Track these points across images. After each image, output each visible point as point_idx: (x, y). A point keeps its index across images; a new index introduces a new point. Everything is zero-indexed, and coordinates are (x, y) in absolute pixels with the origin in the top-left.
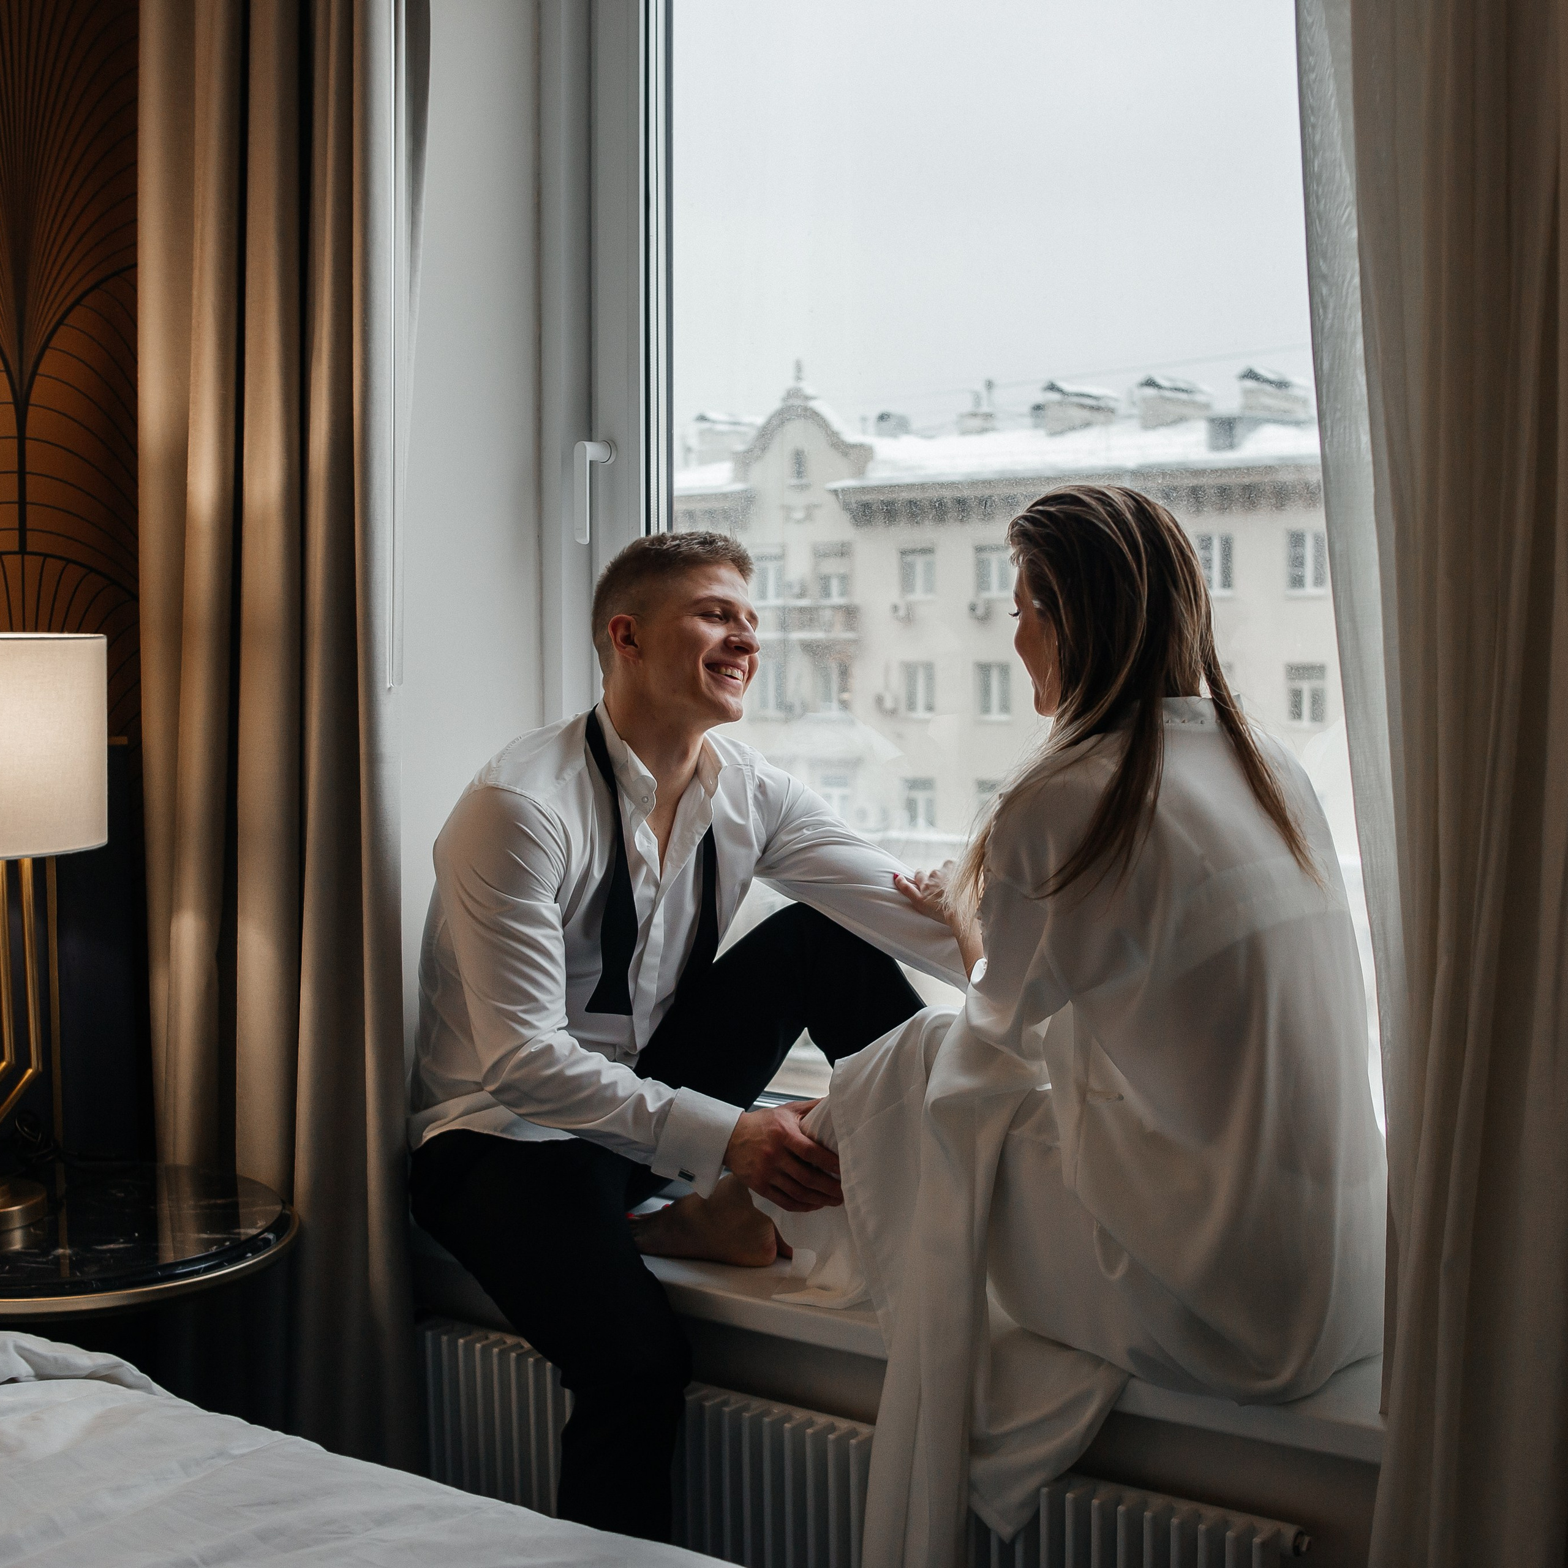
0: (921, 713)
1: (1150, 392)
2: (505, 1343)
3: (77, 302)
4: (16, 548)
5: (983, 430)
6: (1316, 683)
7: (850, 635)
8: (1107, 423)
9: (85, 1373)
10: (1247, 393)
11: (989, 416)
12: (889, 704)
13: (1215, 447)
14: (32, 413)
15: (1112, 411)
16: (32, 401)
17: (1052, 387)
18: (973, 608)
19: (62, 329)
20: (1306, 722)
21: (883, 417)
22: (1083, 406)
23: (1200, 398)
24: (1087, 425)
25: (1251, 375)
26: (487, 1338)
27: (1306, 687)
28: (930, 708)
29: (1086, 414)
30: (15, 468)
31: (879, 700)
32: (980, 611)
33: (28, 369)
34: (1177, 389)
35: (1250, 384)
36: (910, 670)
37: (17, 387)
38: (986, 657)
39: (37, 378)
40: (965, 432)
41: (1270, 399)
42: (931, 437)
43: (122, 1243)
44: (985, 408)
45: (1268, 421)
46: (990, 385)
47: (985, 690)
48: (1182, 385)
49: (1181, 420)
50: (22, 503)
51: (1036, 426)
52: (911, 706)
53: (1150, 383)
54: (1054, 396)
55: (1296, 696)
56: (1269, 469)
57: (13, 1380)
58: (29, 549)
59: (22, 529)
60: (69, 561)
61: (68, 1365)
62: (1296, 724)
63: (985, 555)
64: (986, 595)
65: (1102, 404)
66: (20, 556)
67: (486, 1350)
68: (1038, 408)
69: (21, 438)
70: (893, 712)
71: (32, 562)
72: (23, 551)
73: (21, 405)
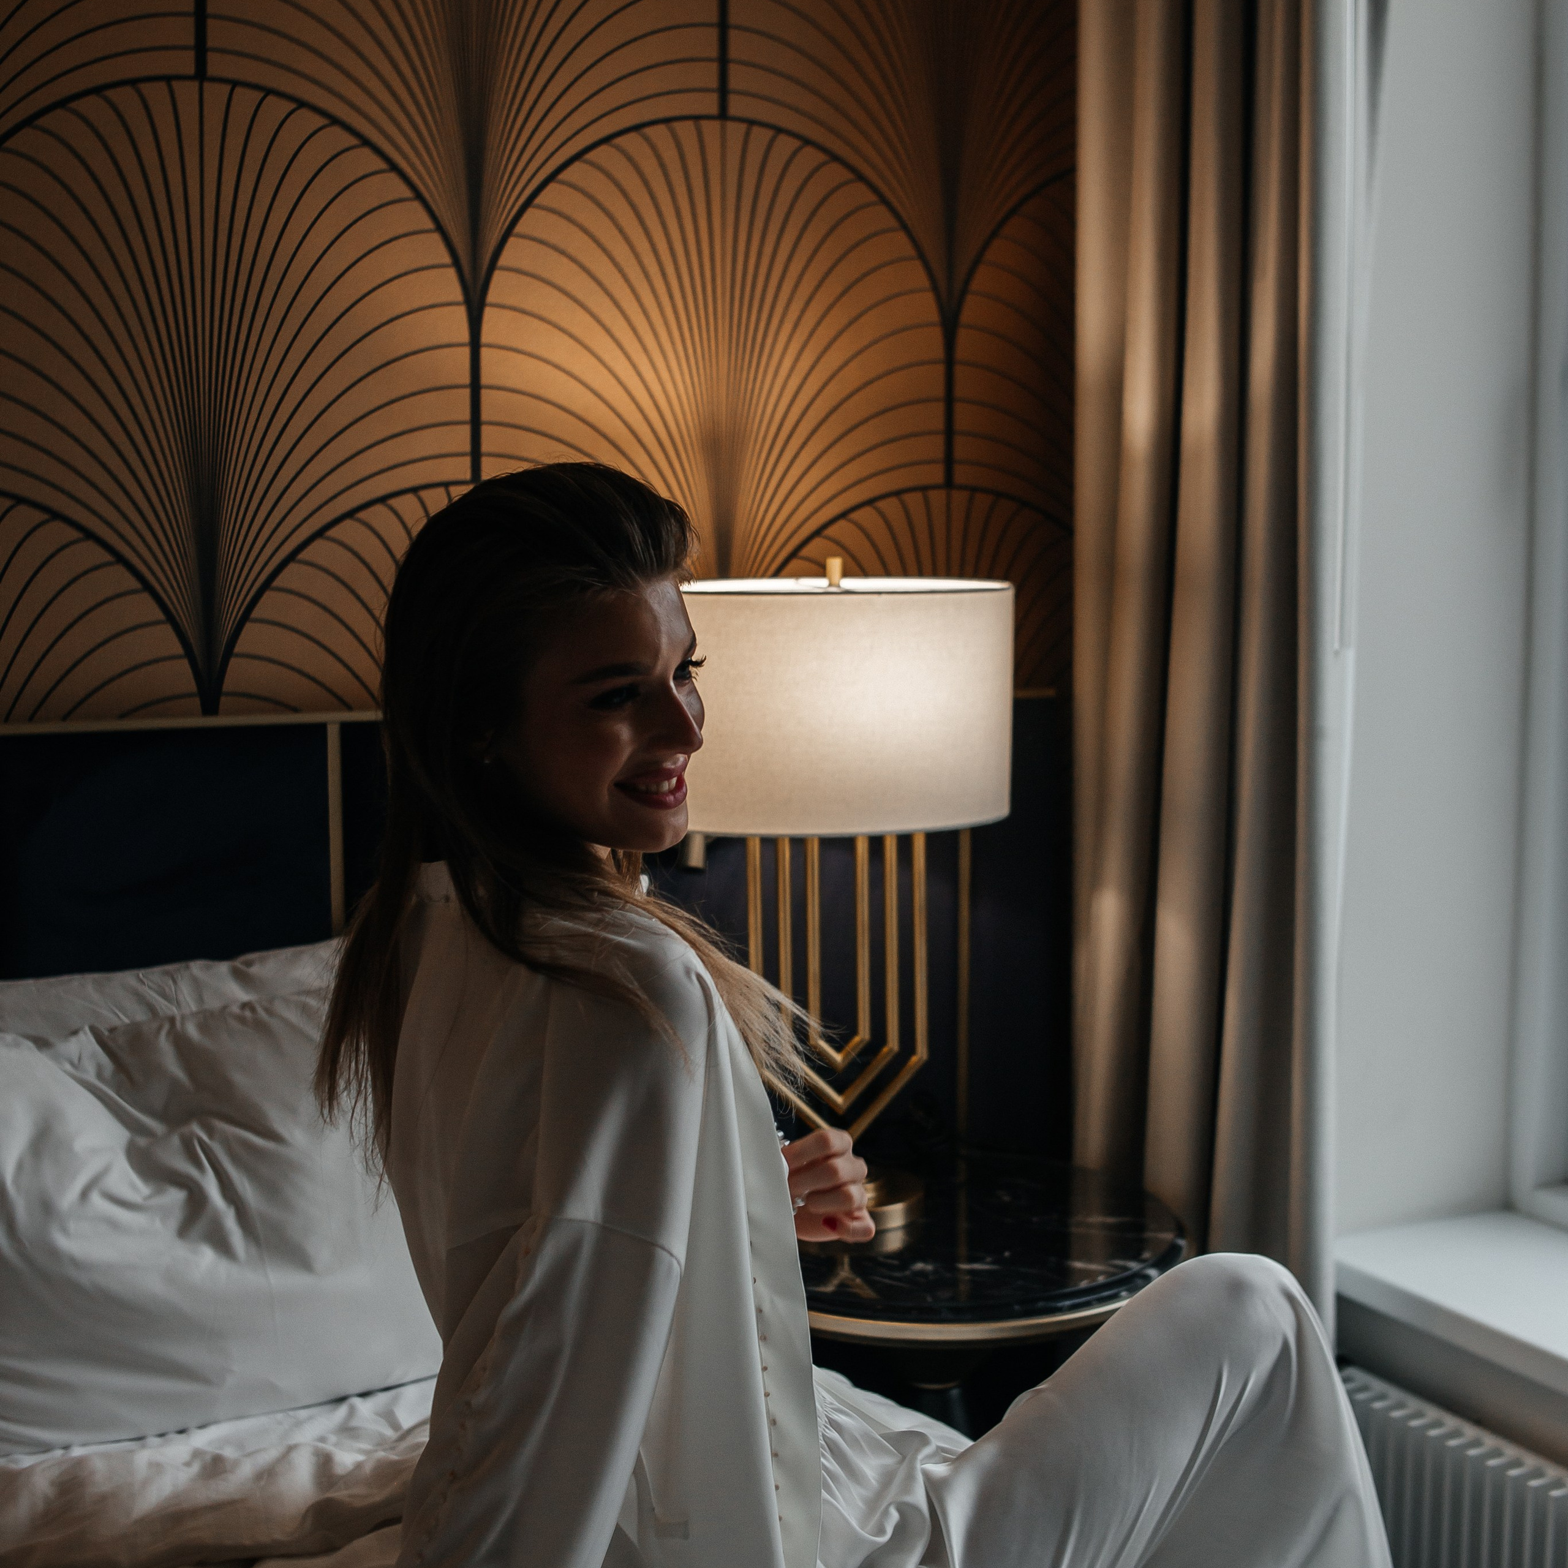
3: (1013, 212)
4: (942, 482)
14: (961, 335)
16: (961, 322)
19: (996, 241)
30: (942, 394)
33: (957, 291)
37: (945, 305)
39: (968, 295)
50: (949, 432)
58: (955, 483)
59: (949, 461)
60: (999, 495)
66: (945, 492)
69: (950, 361)
71: (959, 498)
72: (949, 483)
73: (950, 324)
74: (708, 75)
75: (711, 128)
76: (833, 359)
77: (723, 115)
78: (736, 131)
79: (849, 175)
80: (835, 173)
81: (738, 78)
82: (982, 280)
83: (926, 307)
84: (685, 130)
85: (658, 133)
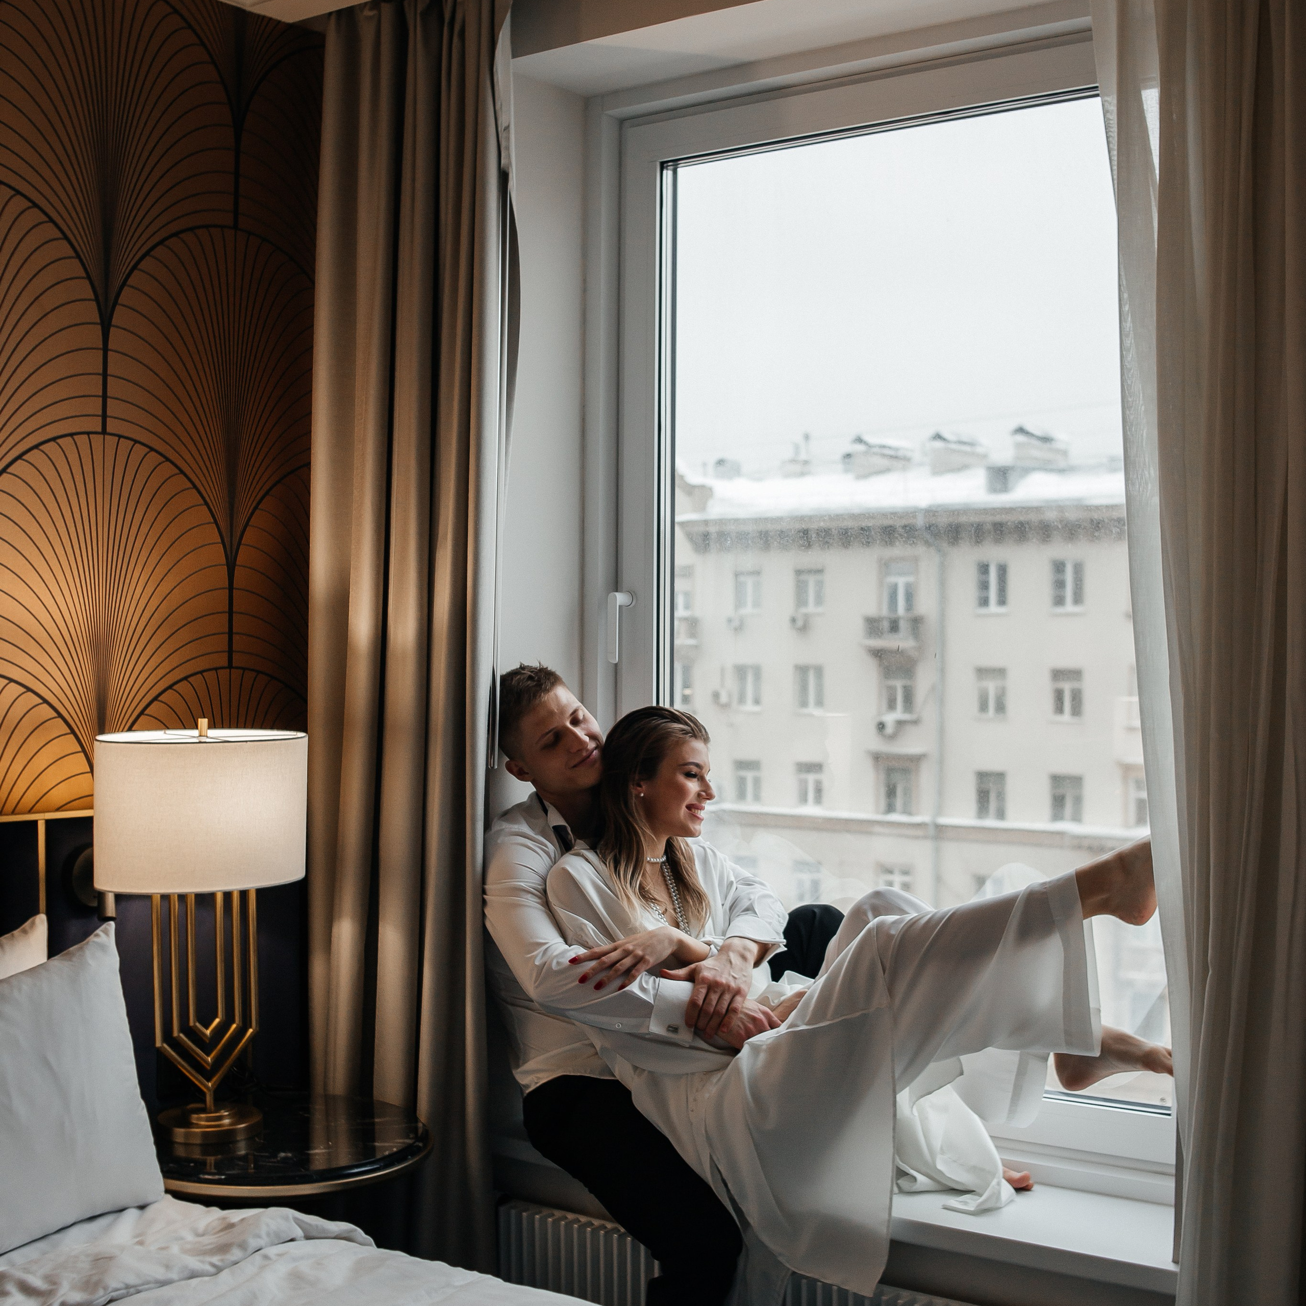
0: (749, 707)
1: (938, 444)
2: (566, 1218)
3: (267, 493)
4: (226, 664)
5: (802, 474)
6: (1076, 685)
7: (691, 642)
8: (904, 469)
9: (333, 1235)
10: (1018, 446)
11: (806, 462)
12: (724, 699)
13: (993, 490)
14: (238, 572)
15: (907, 459)
16: (238, 563)
17: (859, 440)
18: (794, 620)
19: (257, 512)
20: (1067, 716)
21: (720, 462)
22: (884, 455)
23: (979, 450)
24: (887, 470)
25: (1021, 430)
26: (553, 1215)
27: (1067, 687)
28: (757, 701)
29: (885, 462)
30: (227, 609)
31: (716, 696)
32: (800, 623)
33: (235, 543)
34: (961, 442)
35: (1021, 438)
36: (741, 671)
37: (229, 553)
38: (804, 660)
39: (241, 546)
40: (787, 475)
41: (1038, 452)
42: (759, 479)
43: (323, 1149)
44: (803, 456)
45: (1034, 469)
46: (807, 437)
47: (804, 688)
48: (965, 439)
49: (963, 468)
50: (230, 633)
51: (846, 471)
52: (742, 699)
53: (938, 437)
54: (860, 448)
55: (1059, 696)
56: (1038, 509)
57: (292, 1240)
58: (234, 665)
59: (230, 652)
60: (258, 672)
61: (324, 1230)
62: (1059, 718)
63: (803, 577)
64: (804, 610)
65: (900, 454)
66: (228, 670)
67: (556, 1223)
68: (848, 456)
69: (231, 588)
70: (725, 707)
71: (236, 673)
72: (230, 666)
73: (231, 566)
74: (95, 406)
75: (97, 440)
76: (164, 588)
77: (104, 432)
78: (111, 441)
79: (177, 471)
80: (168, 469)
81: (113, 408)
82: (250, 537)
83: (217, 554)
84: (82, 440)
85: (66, 442)
